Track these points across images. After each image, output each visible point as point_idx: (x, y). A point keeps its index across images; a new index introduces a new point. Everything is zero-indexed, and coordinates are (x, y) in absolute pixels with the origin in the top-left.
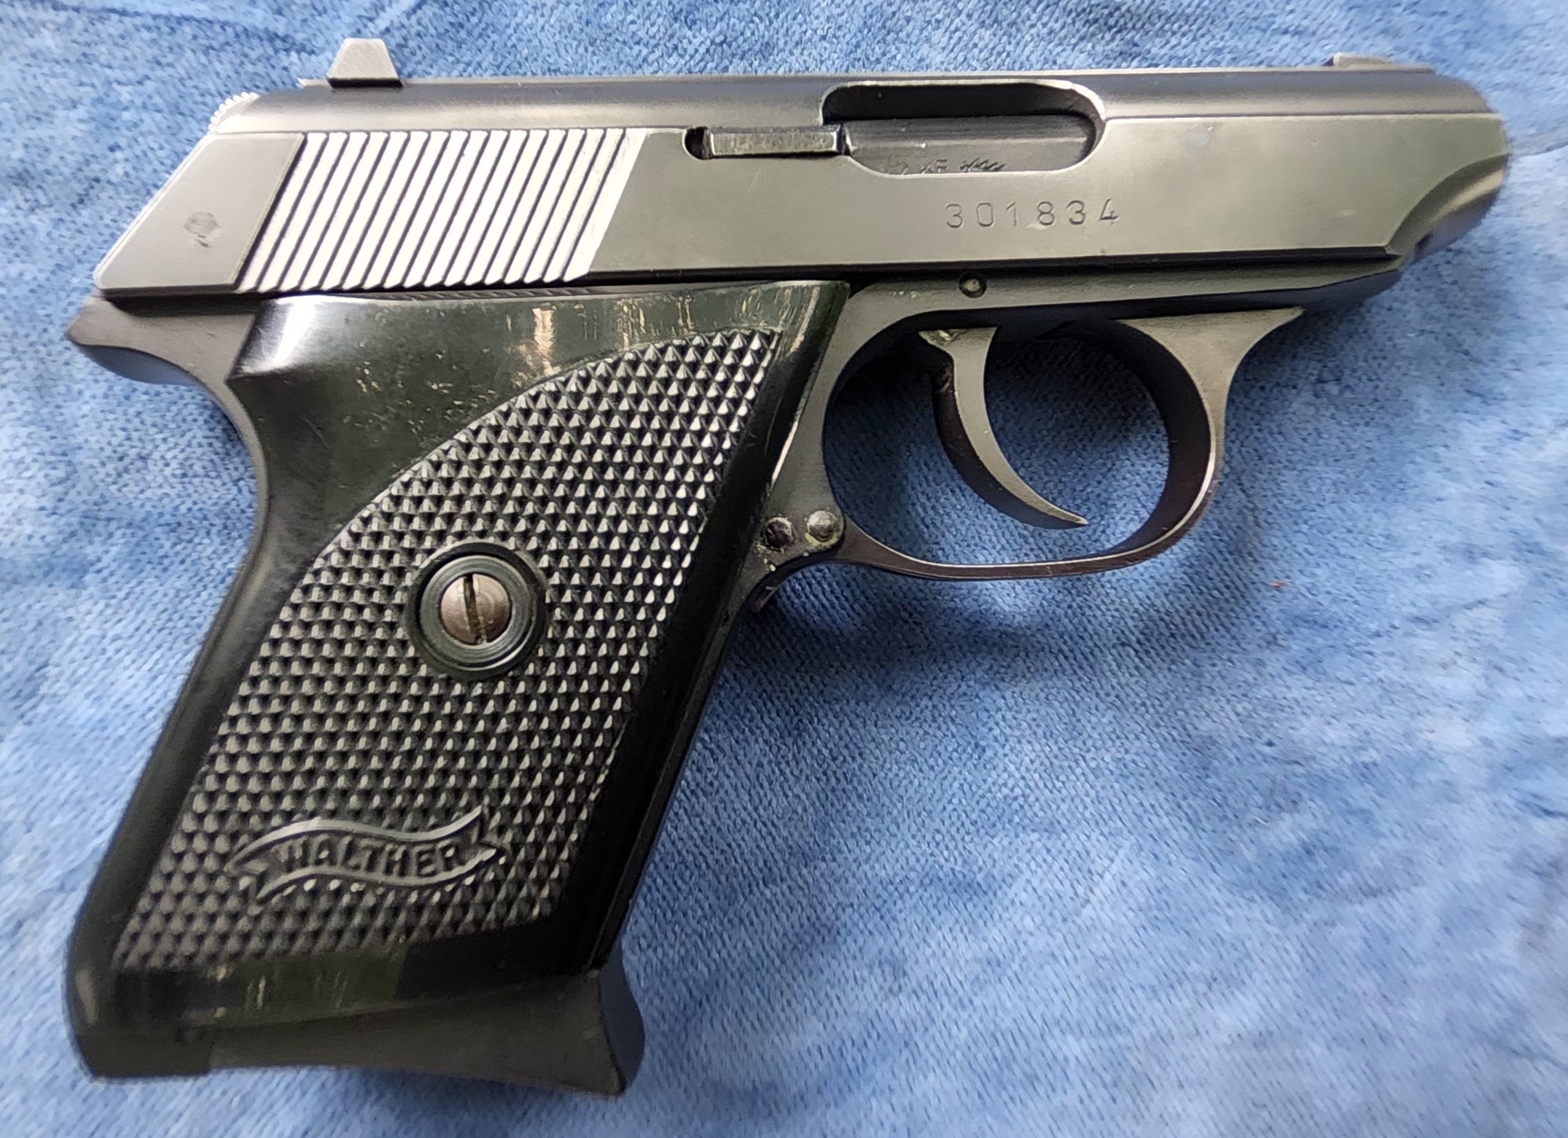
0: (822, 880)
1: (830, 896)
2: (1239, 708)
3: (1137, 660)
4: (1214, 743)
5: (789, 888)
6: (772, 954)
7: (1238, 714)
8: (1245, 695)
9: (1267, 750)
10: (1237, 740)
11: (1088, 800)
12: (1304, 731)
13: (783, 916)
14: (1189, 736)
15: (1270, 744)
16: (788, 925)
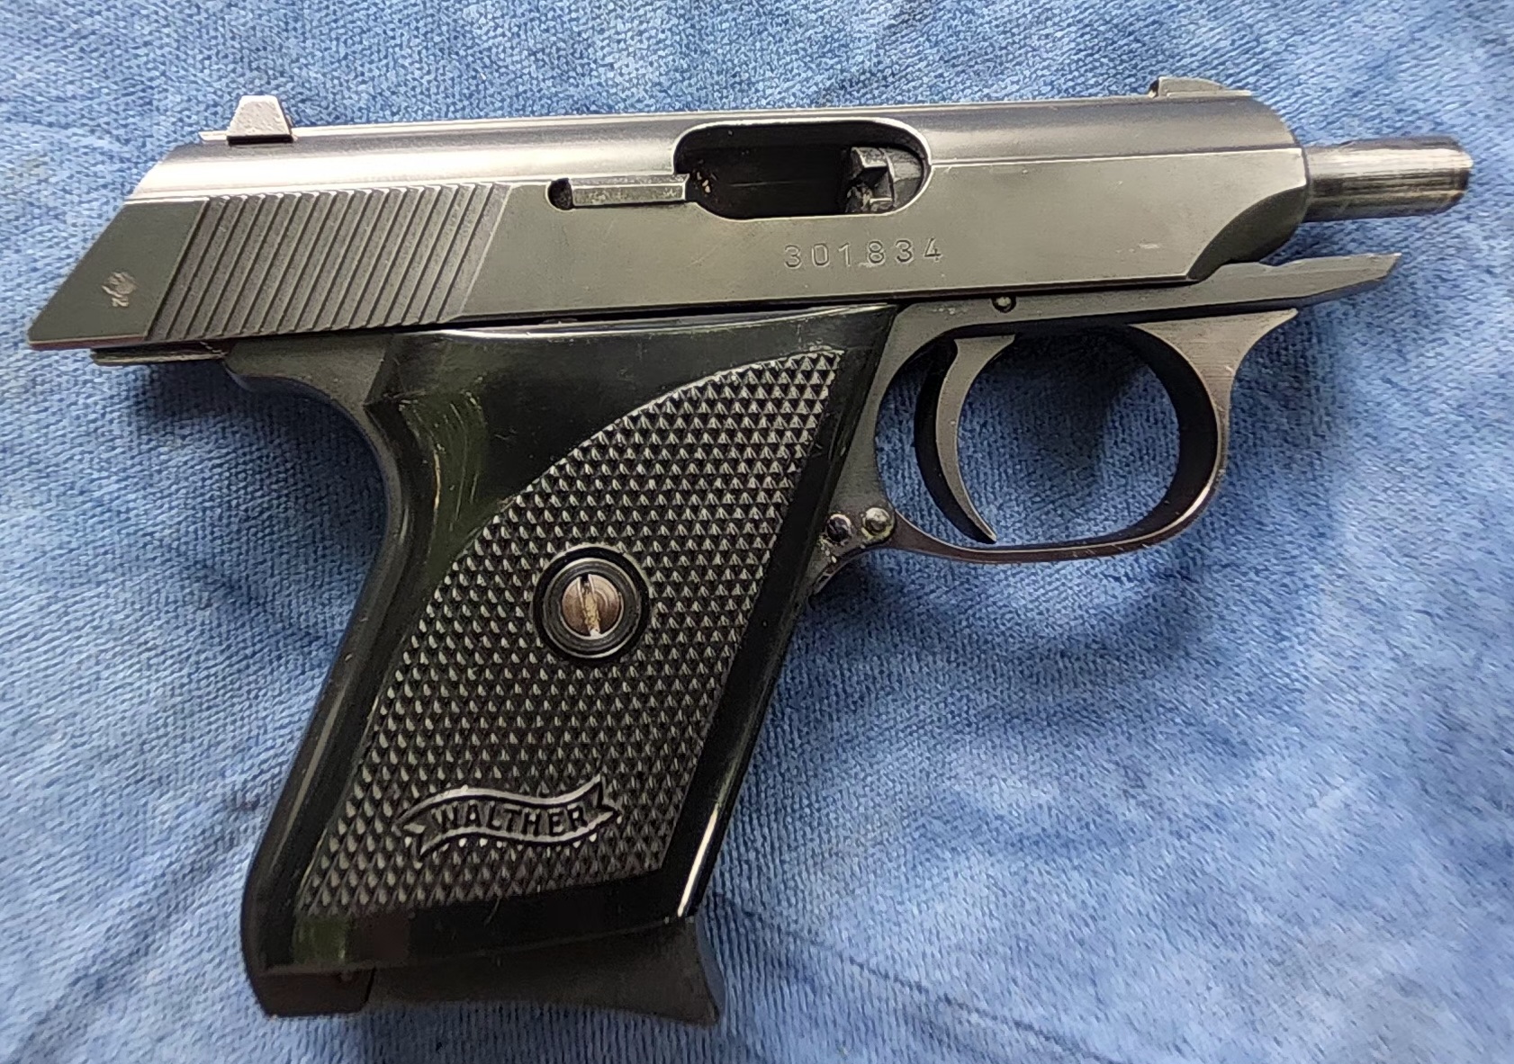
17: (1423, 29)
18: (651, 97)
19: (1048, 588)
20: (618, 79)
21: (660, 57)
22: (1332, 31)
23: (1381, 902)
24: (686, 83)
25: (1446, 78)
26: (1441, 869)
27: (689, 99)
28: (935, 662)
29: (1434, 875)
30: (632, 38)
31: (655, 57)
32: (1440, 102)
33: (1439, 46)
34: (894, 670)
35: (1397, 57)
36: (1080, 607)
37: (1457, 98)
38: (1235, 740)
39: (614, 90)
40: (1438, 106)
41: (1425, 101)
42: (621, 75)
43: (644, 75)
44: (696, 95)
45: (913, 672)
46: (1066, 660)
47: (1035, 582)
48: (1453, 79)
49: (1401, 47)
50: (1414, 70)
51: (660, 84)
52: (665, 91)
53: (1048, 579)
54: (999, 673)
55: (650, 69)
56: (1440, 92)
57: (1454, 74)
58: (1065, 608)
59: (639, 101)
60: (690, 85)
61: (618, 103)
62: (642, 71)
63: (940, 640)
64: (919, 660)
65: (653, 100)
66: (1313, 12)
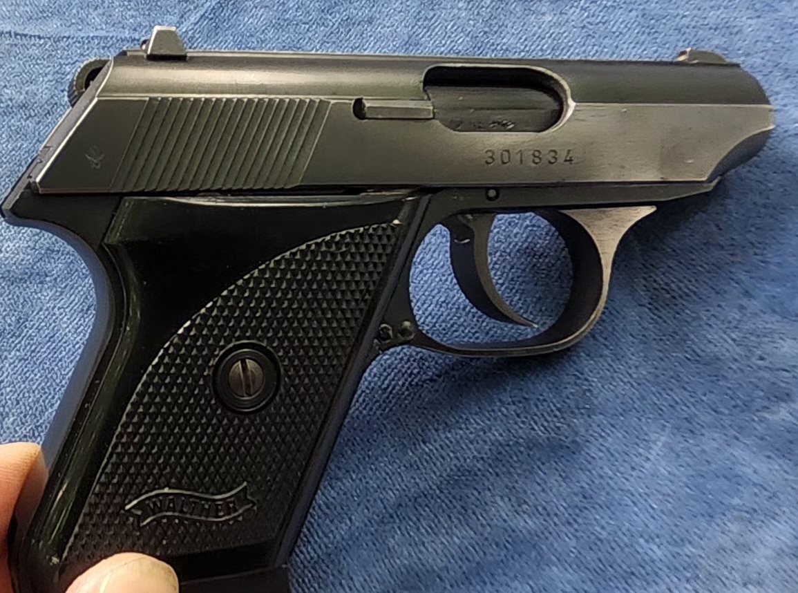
0: (461, 442)
1: (468, 452)
2: (734, 336)
3: (651, 314)
4: (719, 359)
5: (441, 446)
6: (434, 487)
7: (734, 340)
8: (736, 327)
9: (760, 363)
10: (737, 357)
11: (634, 398)
12: (783, 350)
13: (438, 464)
14: (698, 356)
15: (762, 358)
16: (442, 469)
17: (420, 12)
18: (28, 255)
19: (391, 405)
20: (7, 255)
21: (23, 233)
22: (372, 38)
23: (736, 501)
24: (43, 239)
25: (449, 27)
26: (765, 459)
27: (48, 246)
28: (344, 484)
29: (762, 465)
30: (5, 232)
31: (21, 235)
32: (452, 42)
33: (434, 15)
34: (321, 502)
35: (414, 33)
36: (418, 408)
37: (462, 34)
38: (568, 442)
39: (6, 262)
40: (453, 44)
41: (444, 46)
42: (7, 252)
43: (19, 247)
44: (50, 242)
45: (334, 498)
46: (428, 444)
47: (380, 406)
48: (453, 26)
49: (413, 27)
50: (429, 34)
51: (29, 246)
52: (34, 248)
53: (388, 401)
54: (390, 473)
55: (21, 242)
56: (449, 37)
57: (452, 23)
58: (409, 412)
59: (22, 260)
60: (45, 239)
61: (11, 267)
62: (17, 245)
63: (339, 468)
64: (333, 488)
65: (29, 257)
66: (356, 35)
